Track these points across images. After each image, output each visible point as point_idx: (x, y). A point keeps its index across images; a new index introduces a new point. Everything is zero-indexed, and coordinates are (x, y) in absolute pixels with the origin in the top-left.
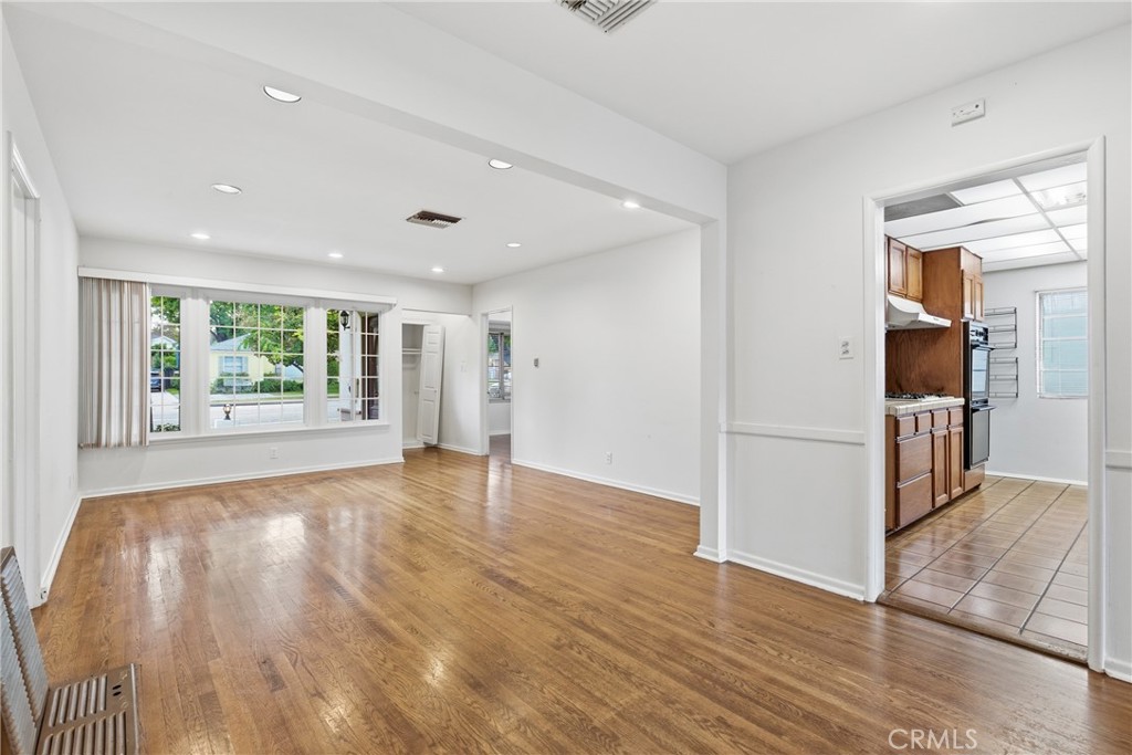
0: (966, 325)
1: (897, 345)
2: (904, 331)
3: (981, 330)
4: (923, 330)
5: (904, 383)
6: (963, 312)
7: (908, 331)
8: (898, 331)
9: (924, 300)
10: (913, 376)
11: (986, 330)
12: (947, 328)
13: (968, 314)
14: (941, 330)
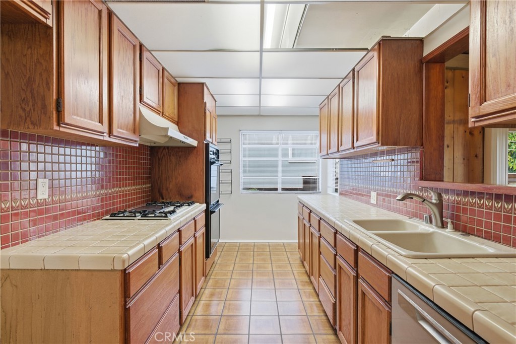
0: (207, 145)
1: (159, 159)
2: (164, 148)
3: (215, 151)
4: (179, 148)
5: (164, 192)
6: (205, 135)
7: (168, 147)
8: (159, 147)
9: (179, 122)
10: (171, 186)
11: (218, 151)
12: (194, 147)
13: (208, 138)
14: (190, 148)
